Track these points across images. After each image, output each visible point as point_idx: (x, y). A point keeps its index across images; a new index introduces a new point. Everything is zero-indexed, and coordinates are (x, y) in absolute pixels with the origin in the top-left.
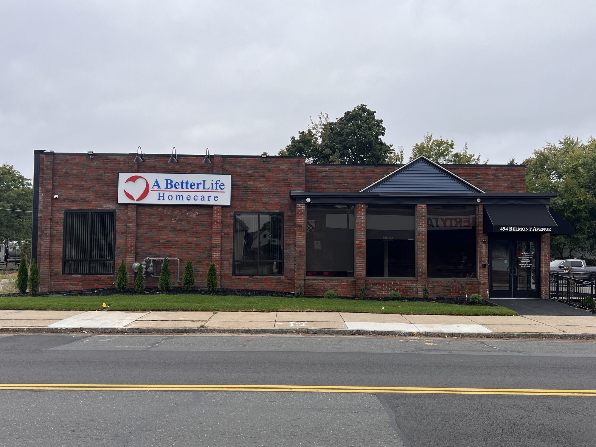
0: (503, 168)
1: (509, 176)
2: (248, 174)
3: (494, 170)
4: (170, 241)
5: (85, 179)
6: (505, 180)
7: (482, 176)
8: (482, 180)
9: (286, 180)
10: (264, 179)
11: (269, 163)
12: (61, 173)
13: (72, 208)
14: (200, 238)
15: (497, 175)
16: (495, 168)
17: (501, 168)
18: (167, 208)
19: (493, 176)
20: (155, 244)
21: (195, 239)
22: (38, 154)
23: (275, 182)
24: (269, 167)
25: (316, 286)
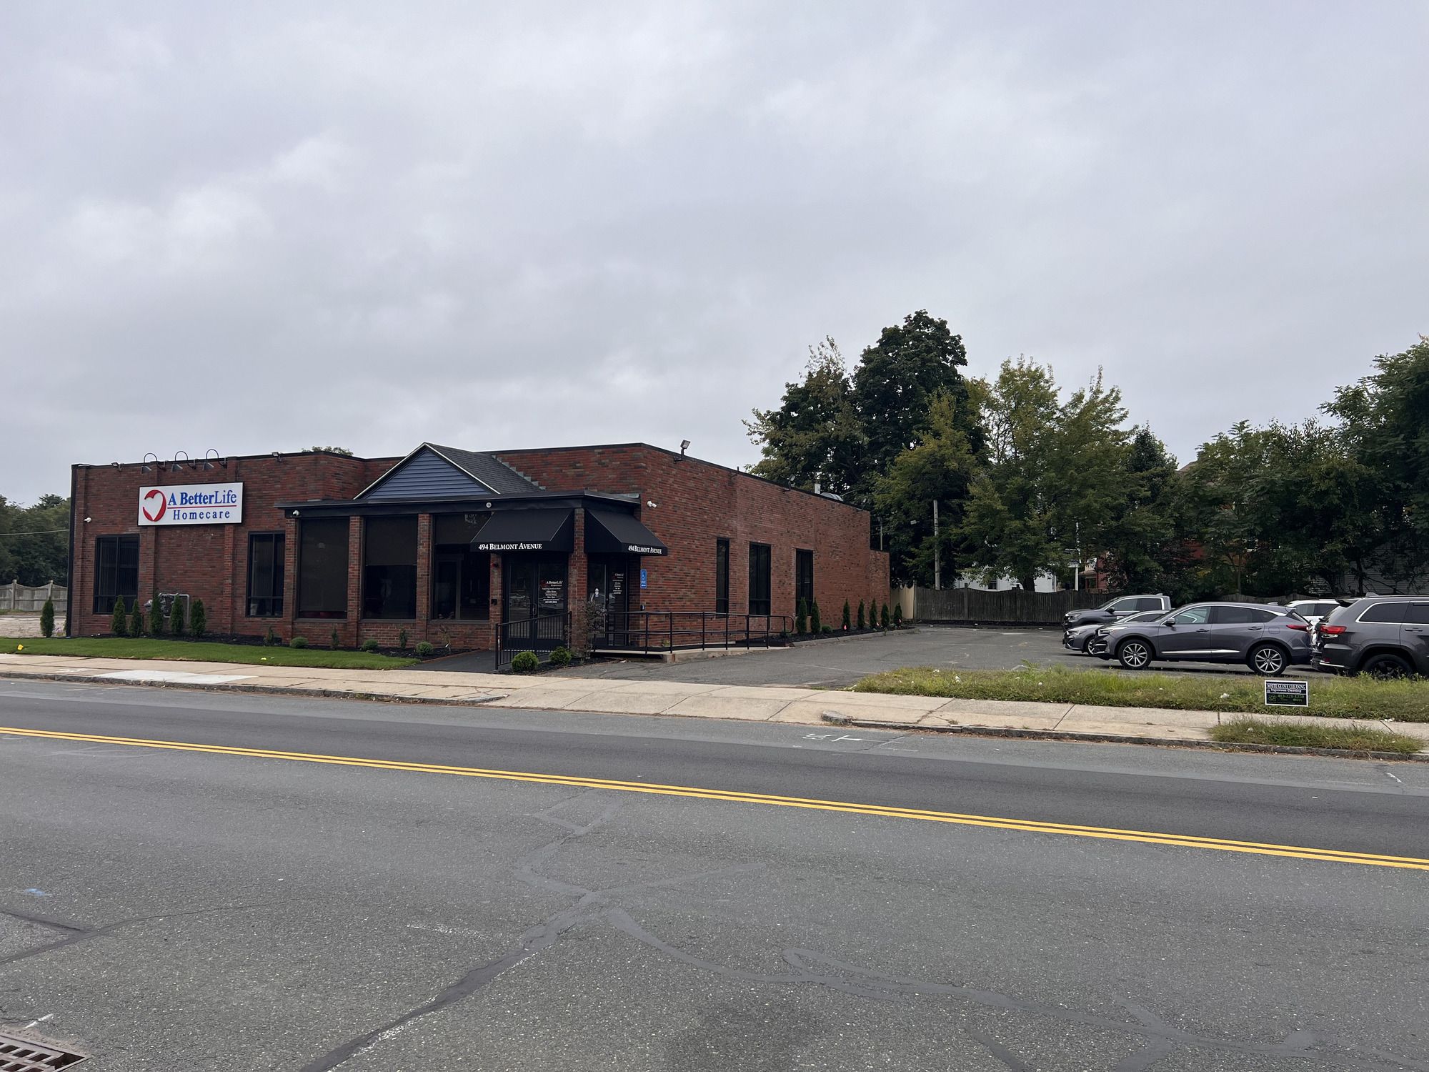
0: (610, 449)
1: (619, 463)
2: (263, 479)
3: (599, 453)
4: (186, 572)
5: (113, 496)
6: (613, 469)
7: (582, 465)
8: (582, 470)
9: (303, 486)
10: (279, 486)
11: (285, 463)
12: (94, 490)
13: (102, 533)
14: (214, 567)
15: (603, 461)
16: (600, 451)
17: (607, 450)
18: (185, 529)
19: (597, 463)
20: (174, 577)
21: (210, 569)
22: (75, 467)
23: (291, 489)
24: (286, 468)
25: (305, 632)
